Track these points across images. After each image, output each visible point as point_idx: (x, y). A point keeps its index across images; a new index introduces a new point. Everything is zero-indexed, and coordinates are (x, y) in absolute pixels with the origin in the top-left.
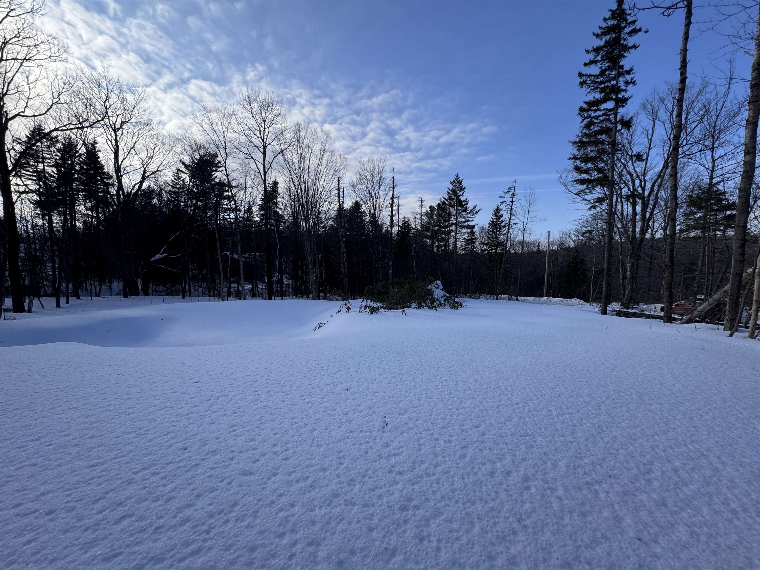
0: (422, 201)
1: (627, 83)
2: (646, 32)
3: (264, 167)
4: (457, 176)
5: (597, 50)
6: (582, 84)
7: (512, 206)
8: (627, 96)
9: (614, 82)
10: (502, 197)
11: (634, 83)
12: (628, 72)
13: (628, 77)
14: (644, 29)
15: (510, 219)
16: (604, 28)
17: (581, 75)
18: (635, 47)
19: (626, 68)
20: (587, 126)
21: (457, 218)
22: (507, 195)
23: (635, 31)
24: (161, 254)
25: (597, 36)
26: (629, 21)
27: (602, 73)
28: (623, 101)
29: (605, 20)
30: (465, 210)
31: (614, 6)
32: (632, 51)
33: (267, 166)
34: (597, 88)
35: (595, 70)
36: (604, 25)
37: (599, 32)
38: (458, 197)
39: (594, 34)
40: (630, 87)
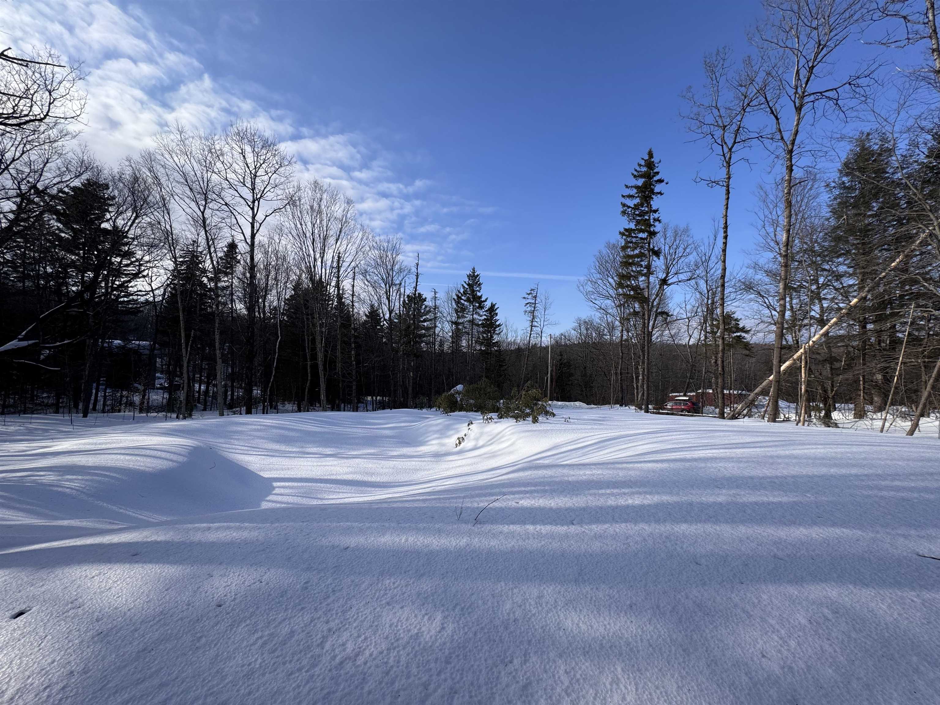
0: (435, 293)
1: (655, 220)
2: (667, 183)
3: (253, 227)
4: (474, 270)
5: (637, 187)
6: (624, 213)
7: (535, 308)
8: (656, 230)
9: (647, 217)
10: (524, 298)
11: (660, 221)
12: (655, 211)
13: (656, 215)
14: (665, 181)
15: (532, 322)
16: (638, 172)
17: (624, 205)
18: (661, 193)
19: (654, 208)
20: (624, 248)
21: (473, 315)
22: (530, 296)
23: (660, 181)
24: (20, 340)
25: (635, 176)
26: (655, 171)
27: (636, 207)
28: (653, 234)
29: (640, 165)
30: (481, 307)
31: (646, 157)
32: (659, 196)
33: (256, 225)
34: (634, 219)
35: (631, 203)
36: (638, 169)
37: (636, 173)
38: (473, 291)
39: (633, 174)
40: (657, 223)
